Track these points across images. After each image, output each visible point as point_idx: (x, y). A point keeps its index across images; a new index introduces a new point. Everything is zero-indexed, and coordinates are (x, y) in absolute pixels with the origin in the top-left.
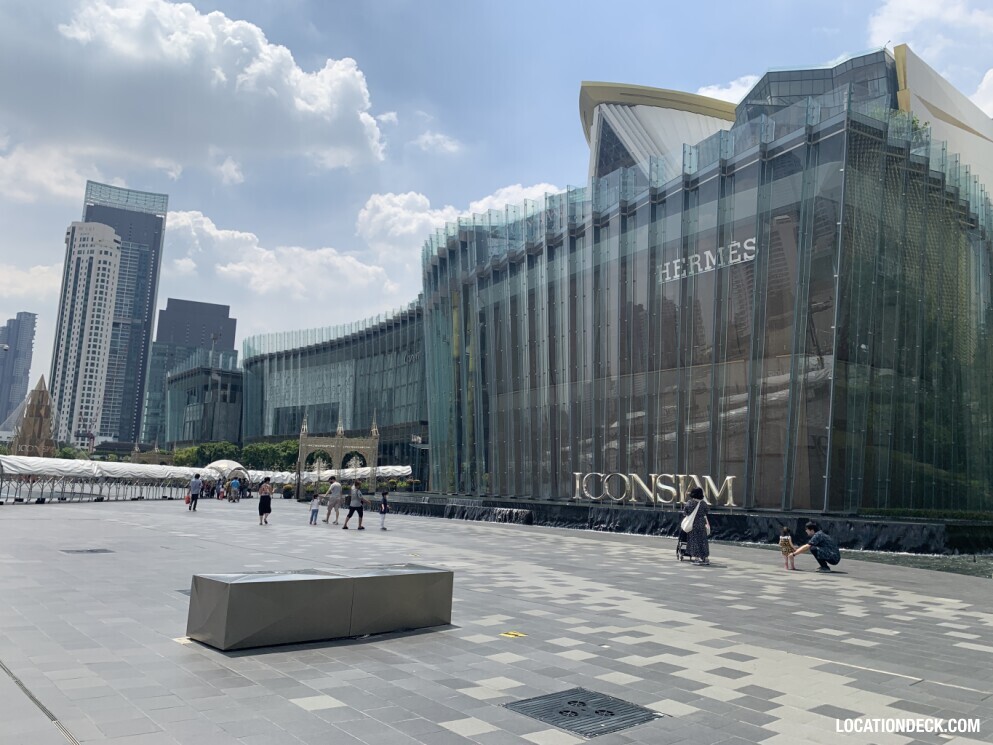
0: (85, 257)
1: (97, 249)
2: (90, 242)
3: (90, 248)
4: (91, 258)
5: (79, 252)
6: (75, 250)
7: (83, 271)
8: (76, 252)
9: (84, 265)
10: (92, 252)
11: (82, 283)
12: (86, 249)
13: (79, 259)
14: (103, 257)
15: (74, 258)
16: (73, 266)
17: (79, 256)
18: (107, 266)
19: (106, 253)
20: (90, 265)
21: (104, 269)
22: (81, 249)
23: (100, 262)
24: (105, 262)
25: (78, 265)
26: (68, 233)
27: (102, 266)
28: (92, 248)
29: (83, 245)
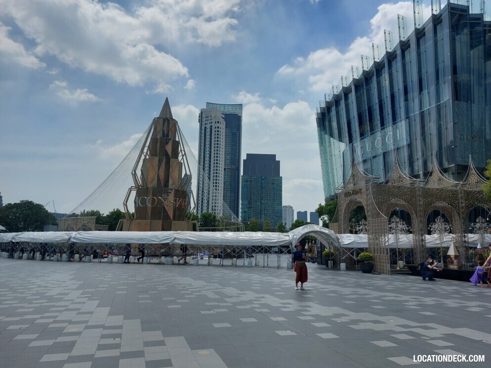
0: (208, 126)
1: (213, 121)
2: (210, 118)
3: (210, 121)
4: (211, 126)
5: (205, 124)
6: (203, 123)
7: (208, 134)
8: (204, 124)
9: (208, 130)
10: (211, 123)
11: (208, 140)
12: (208, 122)
13: (205, 127)
14: (217, 125)
15: (203, 128)
16: (203, 132)
18: (219, 129)
19: (218, 122)
20: (211, 129)
21: (218, 131)
22: (206, 122)
23: (215, 128)
24: (218, 127)
25: (205, 131)
26: (199, 116)
27: (217, 129)
28: (212, 121)
29: (207, 120)
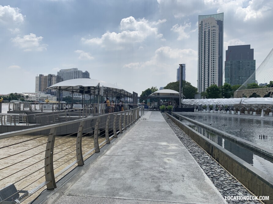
0: (207, 30)
1: (210, 26)
2: (208, 24)
3: (208, 27)
4: (209, 30)
6: (203, 29)
7: (207, 35)
9: (207, 33)
10: (209, 27)
11: (207, 39)
12: (207, 27)
13: (205, 31)
14: (213, 28)
15: (203, 32)
17: (205, 30)
18: (215, 31)
19: (214, 27)
20: (209, 32)
21: (214, 33)
22: (205, 28)
23: (212, 30)
24: (214, 30)
25: (205, 33)
26: (200, 24)
27: (213, 31)
28: (209, 26)
29: (206, 26)
